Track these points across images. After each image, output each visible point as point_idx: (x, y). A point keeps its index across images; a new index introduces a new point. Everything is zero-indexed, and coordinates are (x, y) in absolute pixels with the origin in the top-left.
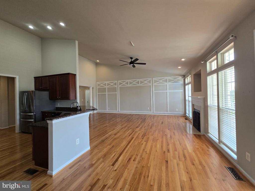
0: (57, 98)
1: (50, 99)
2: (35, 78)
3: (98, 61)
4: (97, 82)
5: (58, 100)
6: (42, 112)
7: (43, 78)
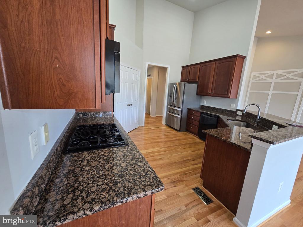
0: (208, 93)
1: (197, 94)
2: (183, 67)
3: (269, 32)
4: (252, 73)
5: (209, 96)
6: (188, 108)
7: (191, 67)
